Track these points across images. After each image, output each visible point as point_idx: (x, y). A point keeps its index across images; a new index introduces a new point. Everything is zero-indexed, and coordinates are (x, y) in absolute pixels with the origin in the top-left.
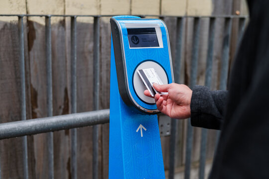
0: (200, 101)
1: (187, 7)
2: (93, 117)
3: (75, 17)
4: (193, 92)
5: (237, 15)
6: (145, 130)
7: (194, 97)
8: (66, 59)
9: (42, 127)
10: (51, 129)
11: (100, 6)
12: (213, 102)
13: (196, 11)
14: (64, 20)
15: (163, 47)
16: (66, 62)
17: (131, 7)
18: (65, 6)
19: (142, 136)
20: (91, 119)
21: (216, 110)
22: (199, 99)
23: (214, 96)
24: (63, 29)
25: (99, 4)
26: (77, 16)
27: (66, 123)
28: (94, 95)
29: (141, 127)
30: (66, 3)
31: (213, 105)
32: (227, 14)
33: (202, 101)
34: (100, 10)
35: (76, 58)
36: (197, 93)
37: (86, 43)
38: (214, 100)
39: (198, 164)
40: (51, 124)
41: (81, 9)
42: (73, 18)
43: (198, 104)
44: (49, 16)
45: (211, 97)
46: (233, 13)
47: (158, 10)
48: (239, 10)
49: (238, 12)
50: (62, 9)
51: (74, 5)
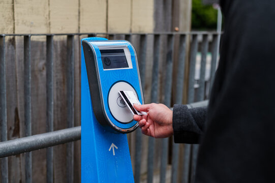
0: (181, 121)
1: (131, 24)
2: (54, 138)
3: (29, 36)
4: (173, 113)
5: (176, 31)
6: (117, 148)
7: (175, 116)
8: (16, 78)
9: (4, 151)
10: (13, 153)
11: (50, 24)
12: (194, 120)
13: (140, 27)
14: (14, 39)
15: (132, 68)
16: (16, 81)
17: (79, 24)
18: (14, 24)
19: (114, 155)
20: (52, 139)
21: (198, 128)
22: (180, 118)
23: (193, 114)
24: (13, 48)
25: (48, 22)
26: (32, 35)
27: (28, 146)
28: (48, 114)
29: (113, 145)
30: (15, 21)
31: (194, 124)
32: (167, 31)
33: (183, 120)
34: (50, 28)
35: (30, 78)
36: (177, 113)
37: (36, 62)
38: (194, 118)
39: (145, 177)
40: (14, 147)
41: (31, 27)
42: (27, 38)
43: (180, 123)
44: (3, 35)
45: (191, 115)
46: (173, 29)
47: (105, 27)
48: (178, 26)
49: (177, 29)
50: (11, 27)
51: (24, 23)
